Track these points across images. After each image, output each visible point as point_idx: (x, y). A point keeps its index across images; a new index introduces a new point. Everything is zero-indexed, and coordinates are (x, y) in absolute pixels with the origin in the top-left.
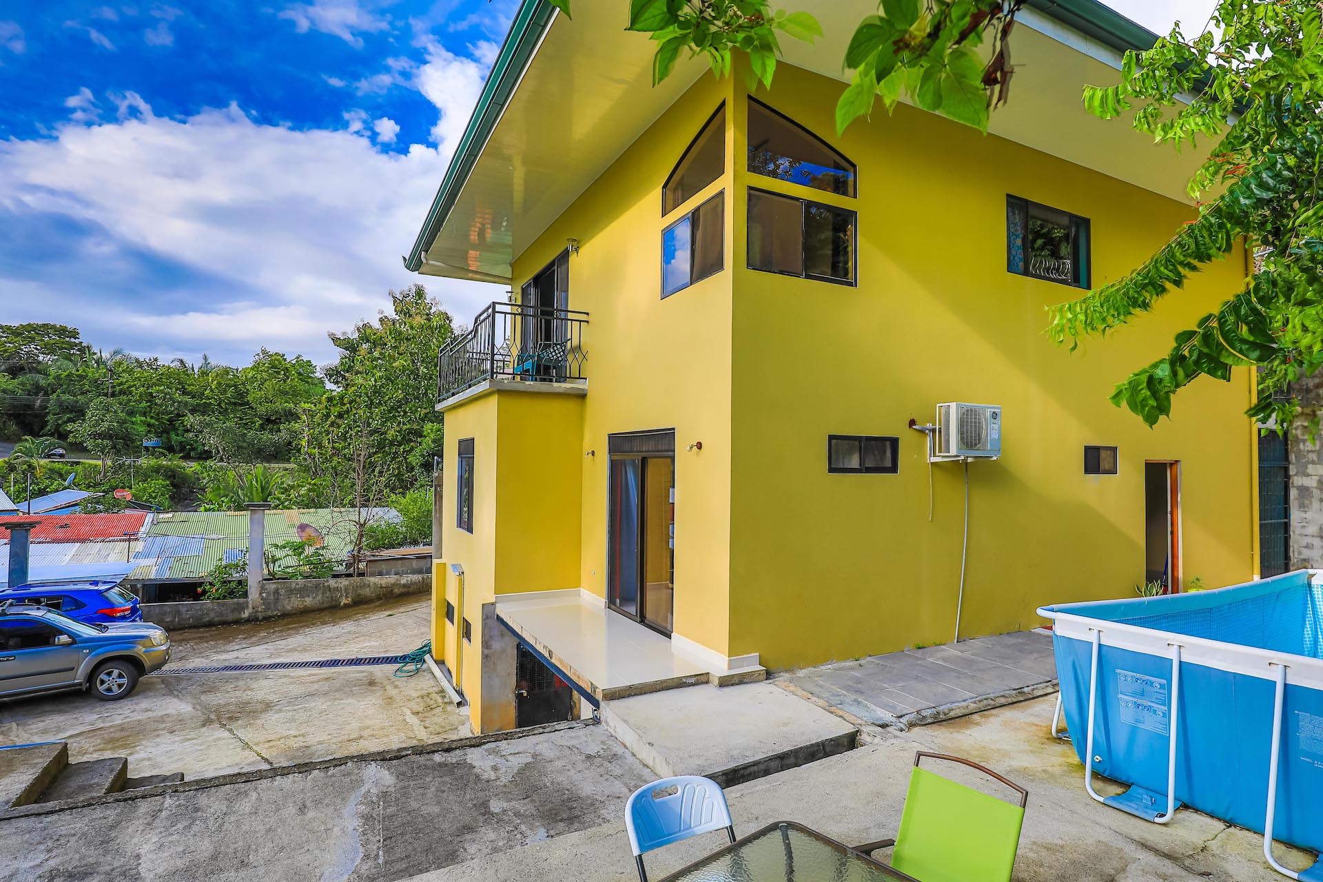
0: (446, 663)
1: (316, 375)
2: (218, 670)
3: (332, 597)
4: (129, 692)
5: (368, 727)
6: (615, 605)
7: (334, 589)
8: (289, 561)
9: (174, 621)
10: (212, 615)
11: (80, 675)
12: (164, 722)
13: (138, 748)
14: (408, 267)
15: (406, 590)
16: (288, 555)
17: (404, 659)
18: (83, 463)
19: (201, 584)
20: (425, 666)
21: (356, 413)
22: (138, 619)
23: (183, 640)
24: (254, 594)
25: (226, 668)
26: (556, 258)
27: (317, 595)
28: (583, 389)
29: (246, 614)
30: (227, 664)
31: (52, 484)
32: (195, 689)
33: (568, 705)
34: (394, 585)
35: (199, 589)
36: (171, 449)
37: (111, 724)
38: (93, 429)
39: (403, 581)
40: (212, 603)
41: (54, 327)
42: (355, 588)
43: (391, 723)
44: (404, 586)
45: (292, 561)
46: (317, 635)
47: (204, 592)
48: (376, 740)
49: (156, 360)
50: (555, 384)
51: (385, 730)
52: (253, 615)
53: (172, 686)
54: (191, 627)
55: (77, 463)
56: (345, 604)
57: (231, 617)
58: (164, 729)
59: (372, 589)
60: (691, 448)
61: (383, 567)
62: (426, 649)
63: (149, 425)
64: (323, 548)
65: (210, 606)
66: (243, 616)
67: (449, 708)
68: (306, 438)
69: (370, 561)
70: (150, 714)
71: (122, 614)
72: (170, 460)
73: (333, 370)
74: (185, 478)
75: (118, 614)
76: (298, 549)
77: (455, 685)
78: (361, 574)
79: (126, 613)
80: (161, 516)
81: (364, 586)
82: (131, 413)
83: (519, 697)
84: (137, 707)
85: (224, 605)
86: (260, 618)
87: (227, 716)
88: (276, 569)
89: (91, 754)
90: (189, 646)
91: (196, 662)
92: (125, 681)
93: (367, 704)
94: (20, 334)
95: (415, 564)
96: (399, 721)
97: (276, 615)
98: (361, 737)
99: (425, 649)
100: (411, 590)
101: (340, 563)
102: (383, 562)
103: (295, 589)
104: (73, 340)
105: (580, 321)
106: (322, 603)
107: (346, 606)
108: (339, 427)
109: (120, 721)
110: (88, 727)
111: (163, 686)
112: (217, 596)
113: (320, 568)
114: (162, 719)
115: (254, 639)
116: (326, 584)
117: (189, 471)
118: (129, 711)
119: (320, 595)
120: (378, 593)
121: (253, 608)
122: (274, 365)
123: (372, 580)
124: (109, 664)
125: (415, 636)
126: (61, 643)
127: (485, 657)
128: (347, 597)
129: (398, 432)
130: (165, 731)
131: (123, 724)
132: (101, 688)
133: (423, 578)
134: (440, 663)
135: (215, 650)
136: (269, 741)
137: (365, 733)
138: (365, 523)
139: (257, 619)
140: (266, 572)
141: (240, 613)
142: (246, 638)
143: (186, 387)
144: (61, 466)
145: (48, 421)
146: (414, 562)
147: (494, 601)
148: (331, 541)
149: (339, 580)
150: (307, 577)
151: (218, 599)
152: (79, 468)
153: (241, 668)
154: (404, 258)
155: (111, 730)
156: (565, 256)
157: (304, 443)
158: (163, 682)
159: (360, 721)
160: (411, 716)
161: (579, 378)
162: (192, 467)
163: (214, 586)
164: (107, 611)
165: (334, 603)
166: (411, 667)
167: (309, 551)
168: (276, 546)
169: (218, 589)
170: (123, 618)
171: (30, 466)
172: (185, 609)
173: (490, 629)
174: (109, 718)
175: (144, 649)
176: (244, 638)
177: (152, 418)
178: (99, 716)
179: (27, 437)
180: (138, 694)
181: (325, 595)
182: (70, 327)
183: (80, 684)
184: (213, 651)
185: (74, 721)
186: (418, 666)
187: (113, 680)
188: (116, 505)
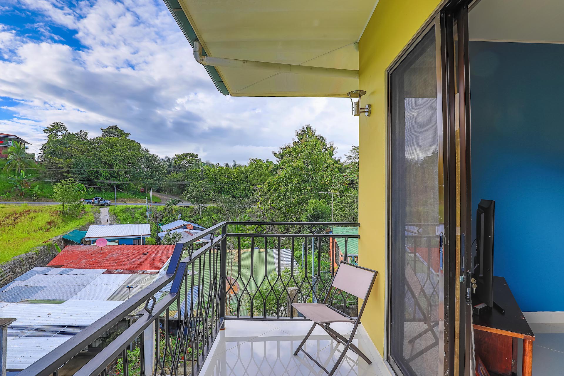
18: (190, 207)
21: (280, 189)
41: (190, 154)
49: (219, 164)
55: (188, 207)
68: (260, 202)
94: (181, 157)
104: (196, 158)
144: (182, 208)
171: (172, 209)
182: (195, 154)
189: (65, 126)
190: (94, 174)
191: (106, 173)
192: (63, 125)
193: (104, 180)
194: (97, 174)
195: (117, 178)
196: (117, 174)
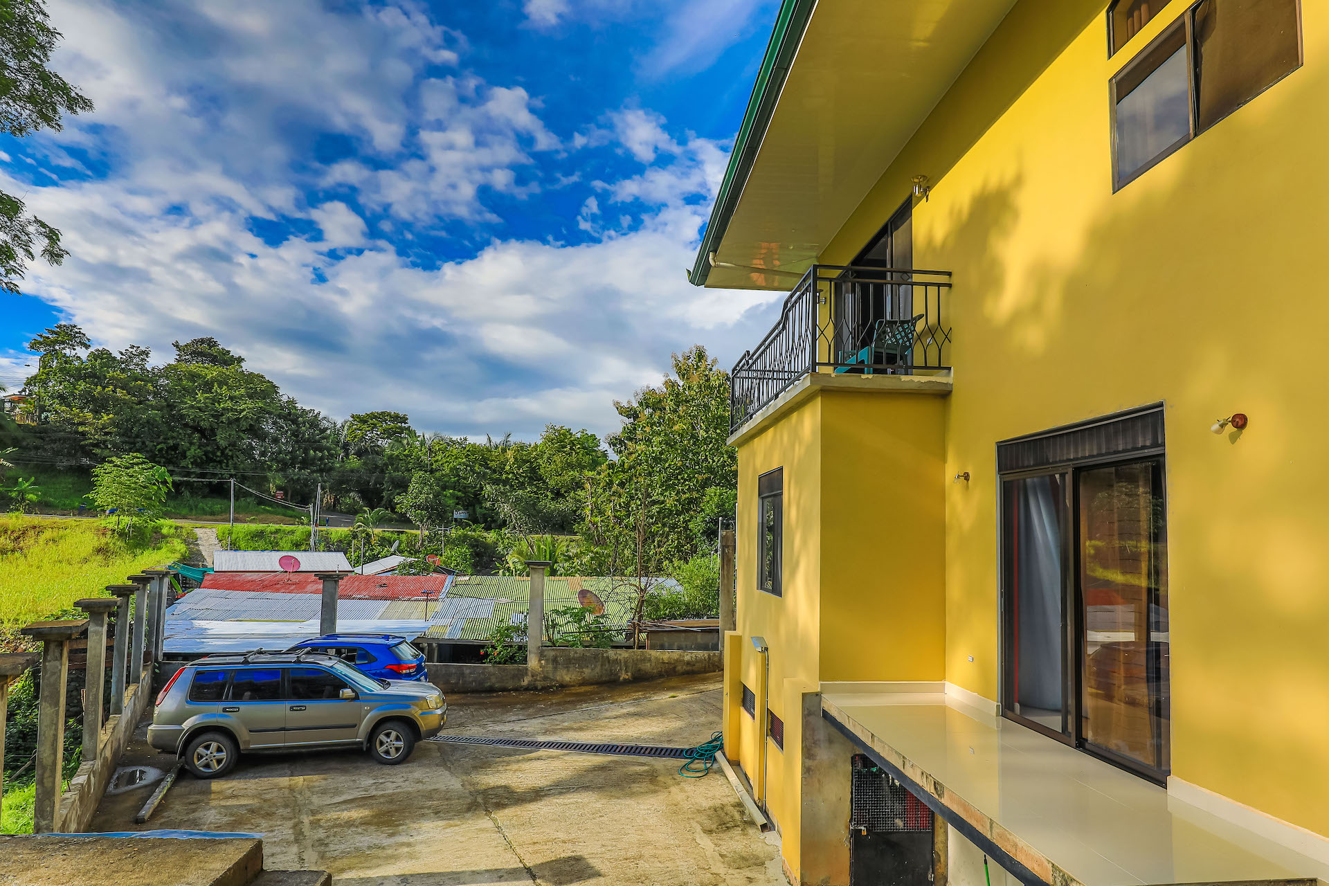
0: (742, 765)
1: (600, 448)
2: (493, 742)
3: (611, 670)
4: (405, 758)
5: (649, 843)
6: (1012, 710)
7: (613, 661)
8: (568, 627)
9: (458, 683)
10: (494, 680)
11: (360, 736)
12: (431, 798)
13: (401, 828)
14: (692, 282)
15: (691, 668)
16: (569, 622)
17: (690, 754)
18: (406, 533)
19: (483, 647)
20: (715, 766)
21: (637, 482)
22: (423, 678)
23: (465, 704)
24: (533, 663)
25: (500, 742)
26: (889, 220)
27: (596, 666)
28: (947, 384)
29: (526, 682)
30: (501, 737)
31: (383, 550)
32: (468, 762)
33: (928, 857)
34: (677, 661)
35: (481, 651)
36: (475, 521)
37: (383, 792)
38: (414, 501)
39: (687, 658)
40: (494, 667)
41: (389, 414)
42: (635, 663)
43: (677, 842)
44: (688, 663)
45: (572, 628)
46: (595, 713)
47: (486, 655)
48: (659, 865)
49: (466, 439)
50: (904, 378)
51: (670, 851)
52: (532, 683)
53: (448, 756)
54: (474, 691)
55: (402, 532)
56: (625, 679)
57: (510, 685)
58: (429, 808)
59: (653, 664)
60: (1222, 426)
61: (665, 639)
62: (716, 745)
63: (458, 498)
64: (603, 616)
65: (491, 670)
66: (523, 684)
67: (751, 831)
68: (590, 507)
69: (651, 632)
70: (420, 786)
71: (408, 671)
72: (474, 531)
73: (616, 439)
74: (486, 546)
75: (404, 671)
76: (578, 617)
77: (756, 799)
78: (642, 647)
79: (411, 670)
80: (460, 579)
81: (644, 660)
82: (444, 488)
83: (856, 834)
84: (410, 776)
85: (505, 670)
86: (539, 687)
87: (494, 801)
88: (556, 636)
89: (357, 827)
90: (469, 712)
91: (474, 731)
92: (401, 744)
93: (648, 809)
94: (366, 421)
95: (700, 638)
96: (688, 840)
97: (555, 686)
98: (641, 857)
99: (714, 744)
100: (695, 668)
101: (619, 632)
102: (665, 634)
103: (574, 658)
104: (403, 425)
105: (939, 285)
106: (601, 676)
107: (626, 682)
108: (620, 496)
109: (391, 791)
110: (362, 793)
111: (439, 754)
112: (498, 660)
113: (601, 636)
114: (429, 795)
115: (531, 710)
116: (605, 655)
117: (489, 541)
118: (402, 779)
119: (599, 667)
120: (660, 669)
121: (533, 676)
122: (561, 440)
123: (655, 654)
124: (388, 725)
125: (703, 725)
126: (344, 697)
127: (807, 771)
128: (627, 672)
129: (677, 501)
130: (430, 811)
131: (394, 794)
132: (381, 750)
133: (709, 655)
134: (736, 764)
135: (492, 719)
136: (535, 843)
137: (647, 851)
138: (646, 589)
139: (535, 689)
140: (545, 638)
141: (519, 680)
142: (523, 709)
143: (489, 462)
144: (390, 535)
145: (383, 497)
146: (699, 636)
147: (819, 690)
148: (611, 608)
149: (619, 651)
150: (587, 647)
151: (500, 663)
152: (404, 537)
153: (515, 743)
154: (689, 271)
155: (382, 800)
156: (905, 212)
157: (588, 513)
158: (439, 749)
159: (639, 832)
160: (703, 834)
161: (940, 368)
162: (491, 536)
163: (496, 649)
164: (395, 668)
165: (613, 677)
166: (699, 765)
167: (589, 618)
168: (557, 612)
169: (500, 652)
170: (408, 676)
171: (367, 534)
172: (468, 671)
173: (813, 730)
174: (382, 786)
175: (420, 712)
176: (521, 709)
177: (459, 491)
178: (374, 781)
179: (366, 509)
180: (413, 761)
181: (604, 667)
182: (401, 414)
183: (361, 743)
184: (490, 720)
185: (351, 784)
186: (708, 765)
187: (391, 742)
188: (426, 569)
189: (84, 335)
190: (167, 452)
191: (195, 450)
192: (80, 333)
193: (190, 466)
194: (173, 453)
195: (221, 464)
196: (223, 453)
